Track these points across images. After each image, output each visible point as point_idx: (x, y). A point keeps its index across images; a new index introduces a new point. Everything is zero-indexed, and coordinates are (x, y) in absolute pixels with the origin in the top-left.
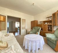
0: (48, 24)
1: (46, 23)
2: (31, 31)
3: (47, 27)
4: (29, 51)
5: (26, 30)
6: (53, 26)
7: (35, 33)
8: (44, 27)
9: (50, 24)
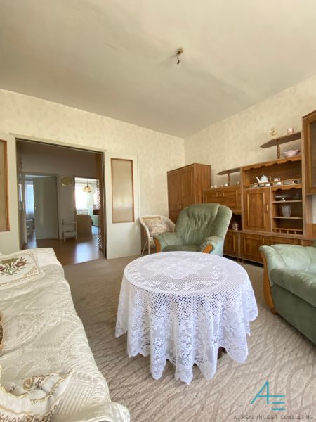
0: (279, 184)
1: (264, 179)
2: (171, 231)
3: (272, 201)
4: (158, 368)
5: (137, 228)
6: (309, 197)
7: (198, 245)
8: (253, 206)
9: (290, 183)
